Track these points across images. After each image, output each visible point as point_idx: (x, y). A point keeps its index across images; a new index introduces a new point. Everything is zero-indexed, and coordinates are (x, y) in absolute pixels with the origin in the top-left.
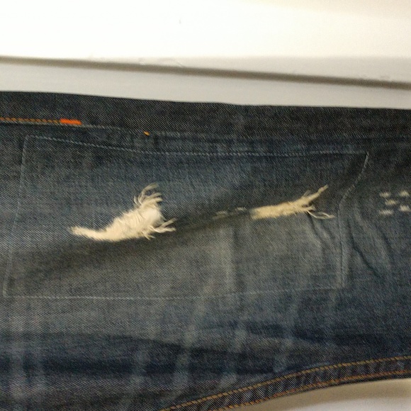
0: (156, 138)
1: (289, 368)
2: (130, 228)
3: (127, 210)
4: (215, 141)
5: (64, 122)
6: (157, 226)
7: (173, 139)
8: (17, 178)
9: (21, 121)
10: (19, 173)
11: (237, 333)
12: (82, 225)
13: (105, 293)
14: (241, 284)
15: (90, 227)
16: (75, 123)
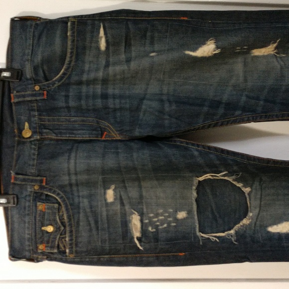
0: (213, 23)
1: (262, 112)
2: (204, 52)
3: (204, 45)
4: (235, 23)
5: (182, 18)
6: (215, 51)
7: (219, 23)
8: (166, 37)
9: (168, 18)
10: (167, 36)
11: (242, 97)
12: (188, 50)
13: (196, 80)
14: (246, 80)
15: (191, 51)
16: (186, 19)
